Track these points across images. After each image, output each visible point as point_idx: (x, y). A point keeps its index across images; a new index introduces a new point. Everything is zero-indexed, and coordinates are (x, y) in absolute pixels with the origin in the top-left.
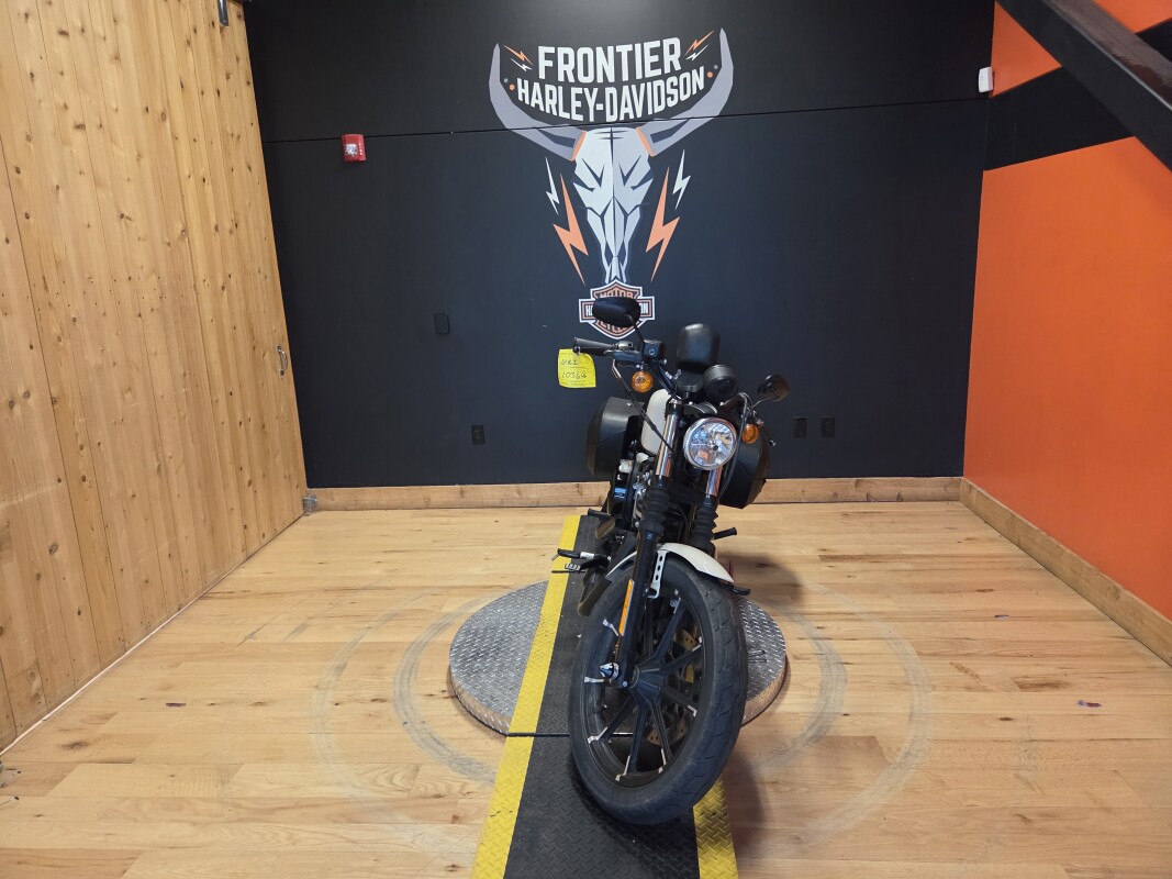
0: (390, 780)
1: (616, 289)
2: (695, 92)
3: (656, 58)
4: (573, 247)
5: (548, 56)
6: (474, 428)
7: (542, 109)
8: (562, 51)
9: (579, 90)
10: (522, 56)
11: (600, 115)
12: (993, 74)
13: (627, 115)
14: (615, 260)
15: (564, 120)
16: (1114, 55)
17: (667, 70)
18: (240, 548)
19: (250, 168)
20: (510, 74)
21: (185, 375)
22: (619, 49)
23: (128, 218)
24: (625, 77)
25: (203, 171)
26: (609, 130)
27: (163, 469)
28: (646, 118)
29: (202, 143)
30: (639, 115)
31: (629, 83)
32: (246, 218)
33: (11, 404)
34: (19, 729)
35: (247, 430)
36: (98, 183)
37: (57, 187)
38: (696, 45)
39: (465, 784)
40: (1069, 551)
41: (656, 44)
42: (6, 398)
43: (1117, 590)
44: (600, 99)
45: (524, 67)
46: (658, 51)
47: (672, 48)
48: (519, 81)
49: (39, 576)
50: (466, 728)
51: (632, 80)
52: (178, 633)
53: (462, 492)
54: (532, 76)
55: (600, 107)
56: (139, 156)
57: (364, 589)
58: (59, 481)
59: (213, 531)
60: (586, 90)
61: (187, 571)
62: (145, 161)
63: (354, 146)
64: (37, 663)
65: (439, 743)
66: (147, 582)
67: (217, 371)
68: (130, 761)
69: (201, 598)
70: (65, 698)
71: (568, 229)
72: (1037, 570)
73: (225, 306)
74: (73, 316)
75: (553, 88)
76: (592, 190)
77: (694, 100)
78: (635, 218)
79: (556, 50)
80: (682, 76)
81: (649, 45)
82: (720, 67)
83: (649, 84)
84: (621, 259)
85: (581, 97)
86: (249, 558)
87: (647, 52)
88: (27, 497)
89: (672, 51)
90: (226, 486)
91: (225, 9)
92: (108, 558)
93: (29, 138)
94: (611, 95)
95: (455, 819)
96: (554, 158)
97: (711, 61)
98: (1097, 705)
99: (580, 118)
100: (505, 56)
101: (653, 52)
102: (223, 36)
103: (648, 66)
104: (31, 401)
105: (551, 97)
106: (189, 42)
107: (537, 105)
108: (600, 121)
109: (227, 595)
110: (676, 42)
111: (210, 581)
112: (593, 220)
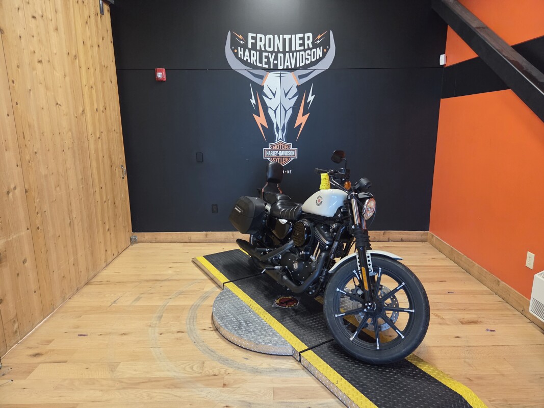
0: (192, 368)
1: (280, 144)
2: (318, 58)
3: (301, 42)
4: (261, 124)
5: (252, 38)
6: (213, 205)
7: (249, 61)
8: (259, 36)
9: (266, 54)
10: (241, 37)
11: (276, 66)
12: (446, 57)
13: (287, 66)
14: (280, 131)
15: (259, 67)
16: (503, 56)
17: (306, 47)
18: (103, 261)
19: (111, 82)
20: (235, 45)
21: (82, 179)
22: (285, 36)
23: (60, 105)
24: (287, 49)
25: (92, 83)
26: (279, 72)
27: (72, 224)
28: (296, 68)
29: (91, 69)
30: (293, 67)
31: (289, 52)
32: (109, 105)
33: (8, 193)
34: (8, 348)
35: (108, 205)
36: (47, 88)
37: (30, 90)
38: (319, 37)
39: (227, 369)
40: (477, 264)
41: (302, 35)
42: (5, 190)
43: (498, 281)
44: (276, 58)
45: (242, 42)
46: (302, 39)
47: (309, 37)
48: (239, 48)
49: (18, 274)
50: (223, 344)
51: (290, 51)
52: (78, 301)
53: (206, 235)
54: (245, 46)
55: (275, 62)
56: (65, 76)
57: (165, 280)
58: (28, 229)
59: (92, 252)
60: (270, 54)
61: (81, 272)
62: (67, 78)
63: (161, 73)
64: (16, 316)
65: (212, 351)
66: (64, 277)
67: (96, 177)
68: (65, 362)
69: (86, 284)
70: (28, 333)
71: (259, 116)
72: (462, 272)
73: (100, 146)
74: (35, 151)
75: (255, 52)
76: (271, 99)
77: (318, 61)
78: (290, 112)
79: (256, 35)
80: (313, 50)
81: (298, 36)
82: (329, 47)
83: (298, 53)
84: (283, 131)
85: (267, 57)
86: (107, 265)
87: (297, 39)
88: (14, 237)
89: (309, 39)
90: (98, 231)
91: (102, 7)
92: (48, 266)
93: (18, 67)
94: (281, 57)
95: (224, 385)
96: (254, 83)
97: (325, 45)
98: (494, 331)
99: (266, 66)
100: (233, 36)
101: (300, 39)
102: (101, 20)
103: (297, 45)
104: (16, 191)
105: (253, 56)
106: (87, 23)
107: (247, 60)
108: (275, 68)
109: (99, 283)
111: (91, 276)
112: (271, 112)
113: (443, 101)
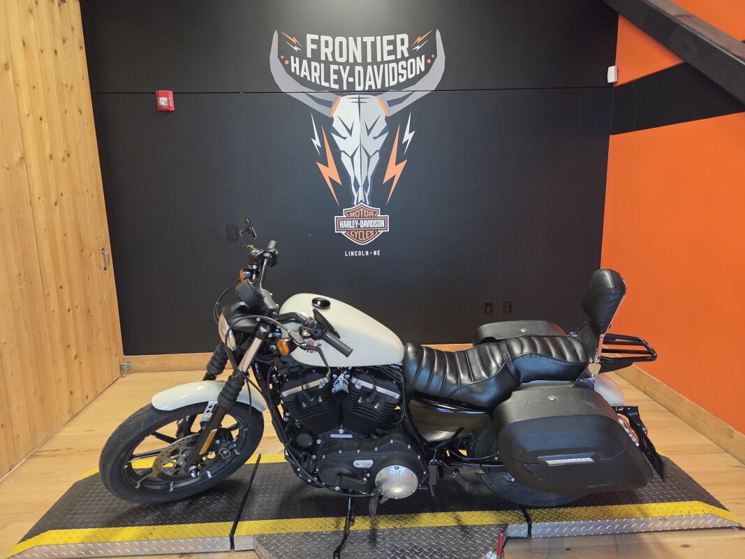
1: (362, 210)
3: (391, 47)
4: (330, 178)
5: (313, 42)
7: (309, 79)
8: (323, 38)
9: (336, 67)
10: (294, 40)
11: (351, 85)
12: (620, 69)
13: (370, 86)
14: (361, 189)
15: (325, 88)
17: (399, 56)
18: (66, 410)
19: (80, 112)
20: (285, 52)
21: (20, 274)
22: (365, 39)
24: (369, 60)
25: (41, 111)
26: (357, 96)
28: (384, 90)
29: (41, 90)
30: (379, 87)
31: (372, 64)
32: (77, 150)
35: (74, 316)
38: (419, 40)
40: (688, 400)
41: (392, 37)
44: (351, 74)
45: (296, 48)
46: (392, 43)
47: (402, 41)
48: (292, 58)
51: (374, 62)
54: (302, 55)
55: (351, 80)
59: (42, 399)
60: (341, 67)
61: (18, 436)
63: (166, 99)
67: (49, 269)
69: (32, 456)
71: (327, 165)
73: (57, 218)
75: (317, 64)
76: (345, 138)
77: (418, 78)
78: (376, 159)
79: (319, 38)
80: (410, 61)
81: (386, 38)
82: (436, 56)
83: (386, 65)
84: (365, 188)
85: (336, 72)
86: (73, 417)
87: (385, 43)
89: (403, 44)
90: (55, 362)
94: (359, 72)
96: (319, 116)
97: (430, 52)
99: (337, 87)
100: (281, 39)
101: (389, 43)
102: (60, 10)
103: (385, 53)
105: (316, 71)
106: (31, 11)
107: (305, 76)
108: (351, 90)
109: (53, 453)
110: (405, 37)
111: (40, 441)
112: (345, 160)
113: (615, 140)
